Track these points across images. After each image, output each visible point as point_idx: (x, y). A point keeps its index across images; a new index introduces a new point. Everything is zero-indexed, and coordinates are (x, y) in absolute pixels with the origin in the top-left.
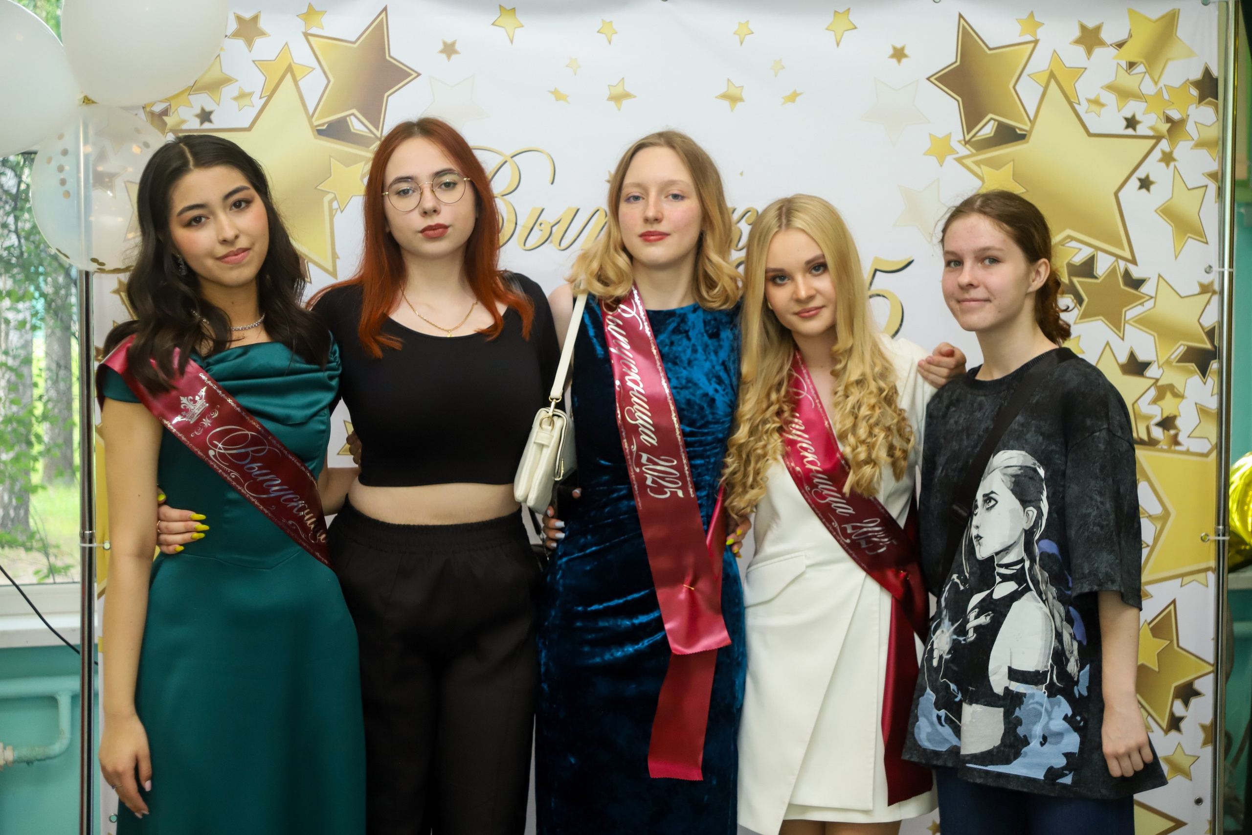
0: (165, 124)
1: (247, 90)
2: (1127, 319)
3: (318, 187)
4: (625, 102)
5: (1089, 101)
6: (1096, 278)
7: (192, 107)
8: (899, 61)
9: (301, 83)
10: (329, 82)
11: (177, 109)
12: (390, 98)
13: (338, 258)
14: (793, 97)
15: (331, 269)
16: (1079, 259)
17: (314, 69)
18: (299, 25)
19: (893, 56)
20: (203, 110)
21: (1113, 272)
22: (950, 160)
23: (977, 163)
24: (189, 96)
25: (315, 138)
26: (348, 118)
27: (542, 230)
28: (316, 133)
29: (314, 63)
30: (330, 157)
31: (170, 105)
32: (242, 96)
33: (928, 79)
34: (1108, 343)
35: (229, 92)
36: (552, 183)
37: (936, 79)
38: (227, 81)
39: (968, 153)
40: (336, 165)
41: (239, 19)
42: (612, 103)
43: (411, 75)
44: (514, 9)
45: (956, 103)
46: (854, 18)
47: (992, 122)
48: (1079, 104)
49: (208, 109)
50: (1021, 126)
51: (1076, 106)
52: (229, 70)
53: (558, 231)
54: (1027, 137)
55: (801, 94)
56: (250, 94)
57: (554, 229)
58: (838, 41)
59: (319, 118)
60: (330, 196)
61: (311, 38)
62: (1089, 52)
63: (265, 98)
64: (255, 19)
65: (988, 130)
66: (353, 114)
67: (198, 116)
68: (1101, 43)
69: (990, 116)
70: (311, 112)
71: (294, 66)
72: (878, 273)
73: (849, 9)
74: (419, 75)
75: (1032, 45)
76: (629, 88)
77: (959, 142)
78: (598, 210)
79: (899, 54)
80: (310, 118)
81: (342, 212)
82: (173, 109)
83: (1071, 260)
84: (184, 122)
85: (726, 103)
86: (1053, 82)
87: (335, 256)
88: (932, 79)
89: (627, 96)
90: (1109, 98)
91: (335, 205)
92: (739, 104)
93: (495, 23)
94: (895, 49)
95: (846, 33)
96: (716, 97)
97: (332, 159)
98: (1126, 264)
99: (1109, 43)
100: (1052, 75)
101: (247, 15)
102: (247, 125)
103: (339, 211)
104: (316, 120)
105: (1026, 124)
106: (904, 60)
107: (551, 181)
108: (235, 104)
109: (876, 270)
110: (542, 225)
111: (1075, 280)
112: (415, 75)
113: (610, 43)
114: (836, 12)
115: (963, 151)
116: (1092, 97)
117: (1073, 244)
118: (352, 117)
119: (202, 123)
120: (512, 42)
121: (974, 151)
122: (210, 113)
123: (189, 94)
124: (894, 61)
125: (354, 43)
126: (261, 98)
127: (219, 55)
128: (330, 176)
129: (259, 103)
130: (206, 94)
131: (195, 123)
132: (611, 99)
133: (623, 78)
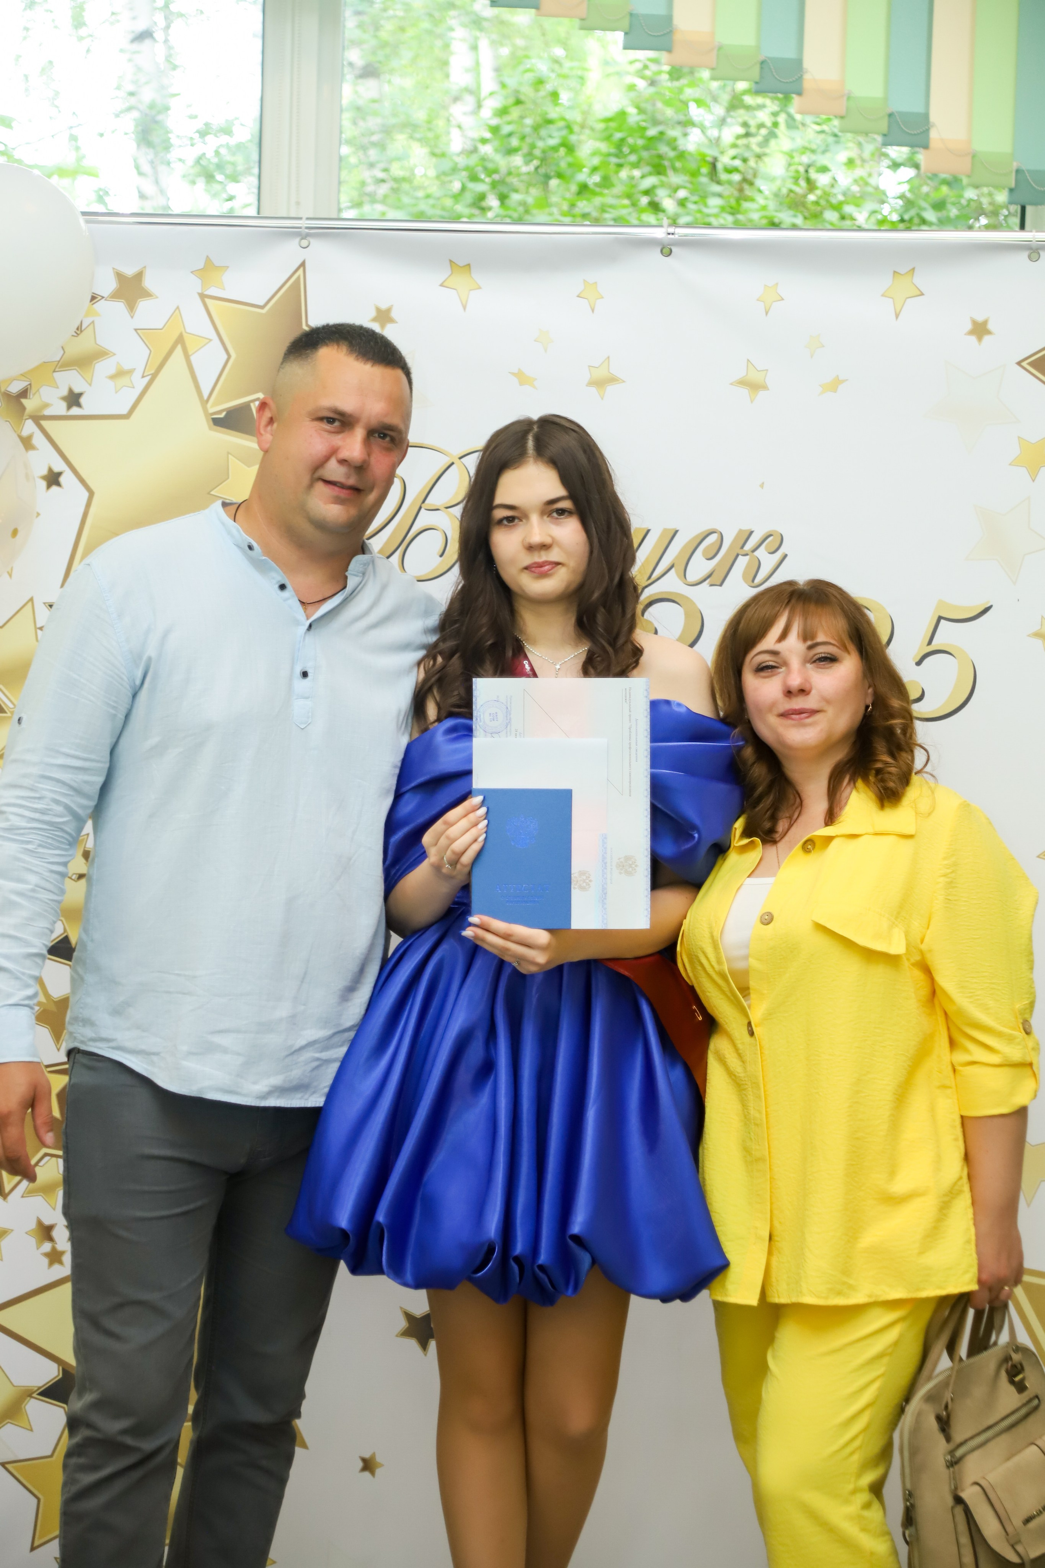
0: (24, 408)
1: (127, 367)
3: (212, 493)
4: (610, 389)
7: (58, 388)
8: (980, 339)
9: (192, 358)
10: (229, 357)
11: (38, 390)
14: (835, 385)
17: (211, 340)
18: (194, 285)
19: (971, 333)
20: (71, 391)
24: (55, 374)
25: (210, 429)
28: (211, 423)
29: (211, 333)
30: (228, 453)
31: (30, 384)
32: (121, 374)
33: (1019, 363)
35: (103, 368)
37: (1030, 364)
38: (101, 354)
40: (233, 464)
41: (120, 276)
42: (593, 390)
44: (469, 265)
46: (919, 280)
49: (77, 390)
52: (105, 341)
55: (844, 381)
56: (130, 372)
58: (898, 311)
59: (216, 404)
61: (207, 301)
63: (149, 377)
64: (139, 276)
67: (64, 399)
70: (206, 396)
71: (186, 337)
72: (942, 621)
73: (914, 269)
76: (616, 371)
79: (980, 330)
80: (204, 402)
82: (34, 390)
84: (46, 406)
85: (744, 392)
88: (1024, 364)
89: (614, 379)
92: (762, 394)
93: (445, 284)
94: (974, 323)
95: (908, 300)
96: (731, 384)
97: (230, 456)
101: (130, 271)
102: (125, 412)
104: (213, 406)
106: (986, 338)
108: (111, 383)
109: (940, 618)
113: (593, 311)
114: (895, 272)
119: (69, 407)
120: (465, 308)
122: (80, 395)
123: (54, 371)
124: (973, 339)
125: (262, 307)
126: (143, 377)
127: (93, 322)
128: (228, 478)
129: (141, 384)
130: (75, 371)
131: (60, 408)
132: (592, 383)
133: (609, 357)
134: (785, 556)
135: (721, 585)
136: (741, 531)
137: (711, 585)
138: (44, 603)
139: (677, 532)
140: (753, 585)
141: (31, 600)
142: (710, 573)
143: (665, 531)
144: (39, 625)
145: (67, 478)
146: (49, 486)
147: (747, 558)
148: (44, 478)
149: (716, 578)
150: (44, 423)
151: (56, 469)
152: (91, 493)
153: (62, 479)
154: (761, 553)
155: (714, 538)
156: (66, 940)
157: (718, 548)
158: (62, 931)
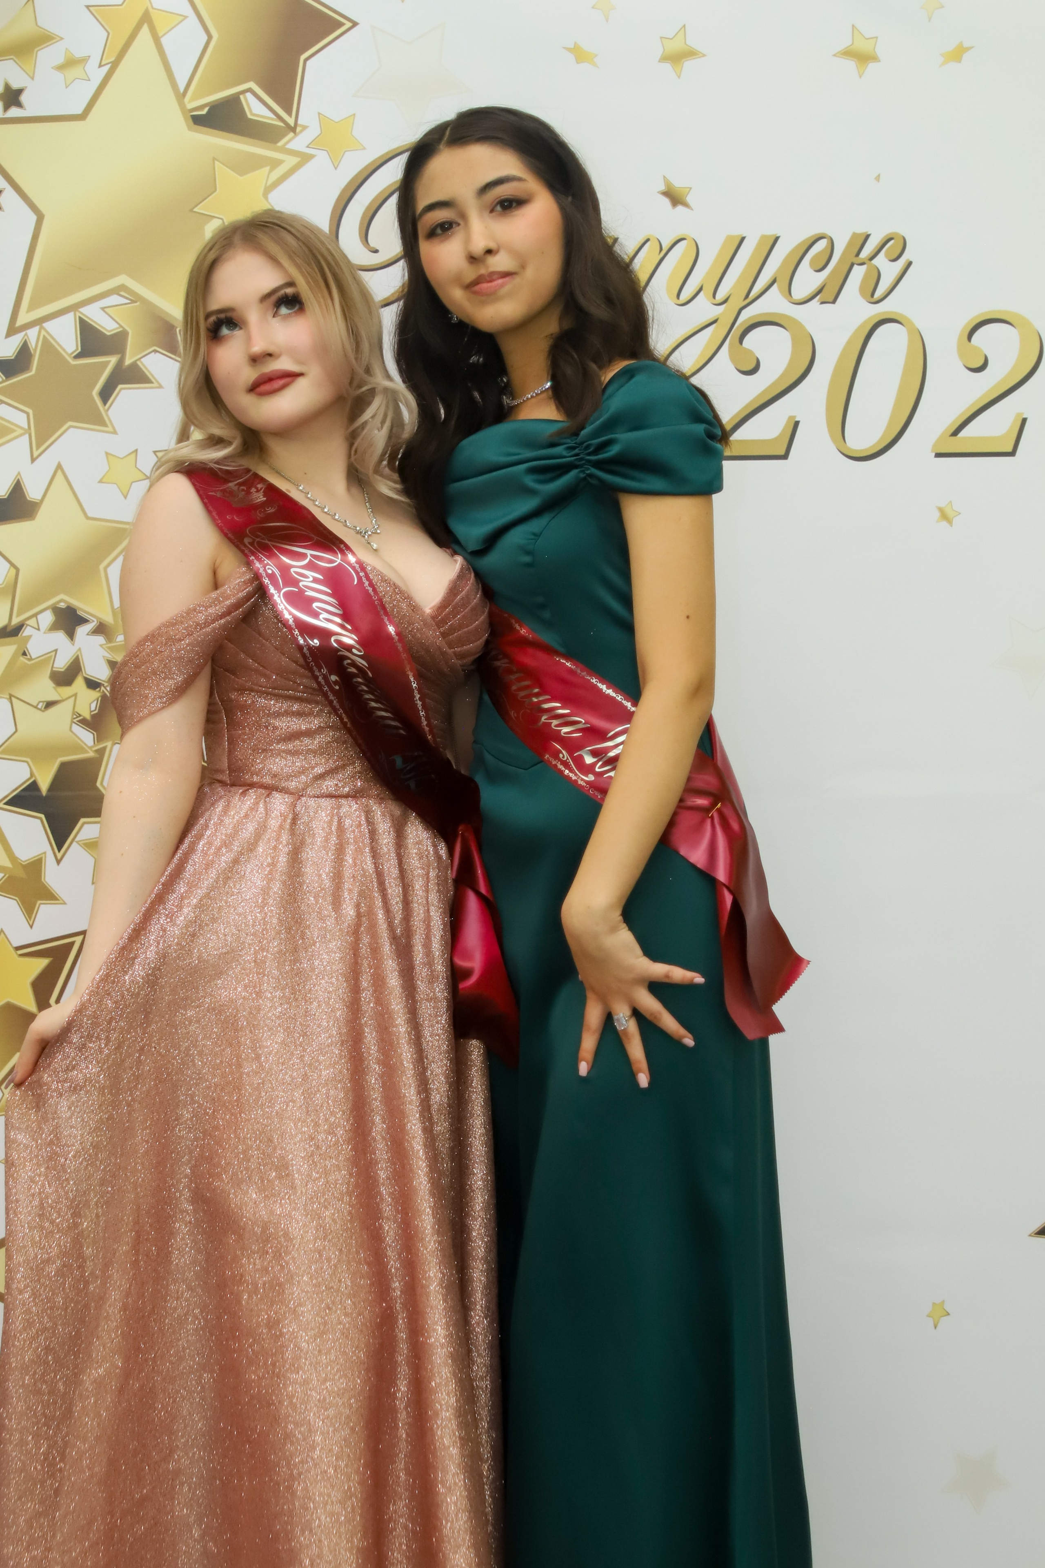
1: (78, 54)
3: (196, 210)
4: (689, 65)
9: (164, 41)
10: (210, 37)
12: (308, 63)
14: (958, 53)
17: (186, 17)
20: (7, 87)
25: (190, 129)
26: (242, 97)
28: (190, 121)
29: (185, 8)
30: (214, 159)
32: (70, 63)
35: (48, 57)
38: (45, 39)
40: (224, 174)
42: (667, 66)
43: (341, 25)
49: (15, 86)
52: (48, 22)
55: (968, 49)
56: (84, 60)
59: (195, 98)
63: (108, 67)
66: (250, 90)
67: (1, 97)
70: (182, 88)
71: (154, 14)
74: (355, 24)
76: (693, 42)
78: (648, 240)
80: (181, 96)
85: (850, 65)
89: (691, 54)
92: (872, 66)
96: (835, 55)
97: (216, 163)
102: (79, 111)
104: (192, 100)
108: (59, 76)
112: (348, 25)
118: (249, 95)
119: (6, 108)
122: (20, 91)
126: (100, 66)
127: (32, 0)
128: (216, 190)
129: (98, 75)
130: (12, 61)
132: (665, 59)
133: (684, 26)
134: (910, 264)
135: (834, 302)
136: (855, 236)
137: (822, 303)
139: (777, 237)
140: (873, 300)
142: (820, 288)
143: (763, 238)
145: (8, 198)
147: (864, 267)
149: (828, 294)
152: (40, 216)
153: (2, 200)
154: (881, 261)
155: (821, 245)
156: (33, 786)
157: (827, 257)
158: (29, 776)
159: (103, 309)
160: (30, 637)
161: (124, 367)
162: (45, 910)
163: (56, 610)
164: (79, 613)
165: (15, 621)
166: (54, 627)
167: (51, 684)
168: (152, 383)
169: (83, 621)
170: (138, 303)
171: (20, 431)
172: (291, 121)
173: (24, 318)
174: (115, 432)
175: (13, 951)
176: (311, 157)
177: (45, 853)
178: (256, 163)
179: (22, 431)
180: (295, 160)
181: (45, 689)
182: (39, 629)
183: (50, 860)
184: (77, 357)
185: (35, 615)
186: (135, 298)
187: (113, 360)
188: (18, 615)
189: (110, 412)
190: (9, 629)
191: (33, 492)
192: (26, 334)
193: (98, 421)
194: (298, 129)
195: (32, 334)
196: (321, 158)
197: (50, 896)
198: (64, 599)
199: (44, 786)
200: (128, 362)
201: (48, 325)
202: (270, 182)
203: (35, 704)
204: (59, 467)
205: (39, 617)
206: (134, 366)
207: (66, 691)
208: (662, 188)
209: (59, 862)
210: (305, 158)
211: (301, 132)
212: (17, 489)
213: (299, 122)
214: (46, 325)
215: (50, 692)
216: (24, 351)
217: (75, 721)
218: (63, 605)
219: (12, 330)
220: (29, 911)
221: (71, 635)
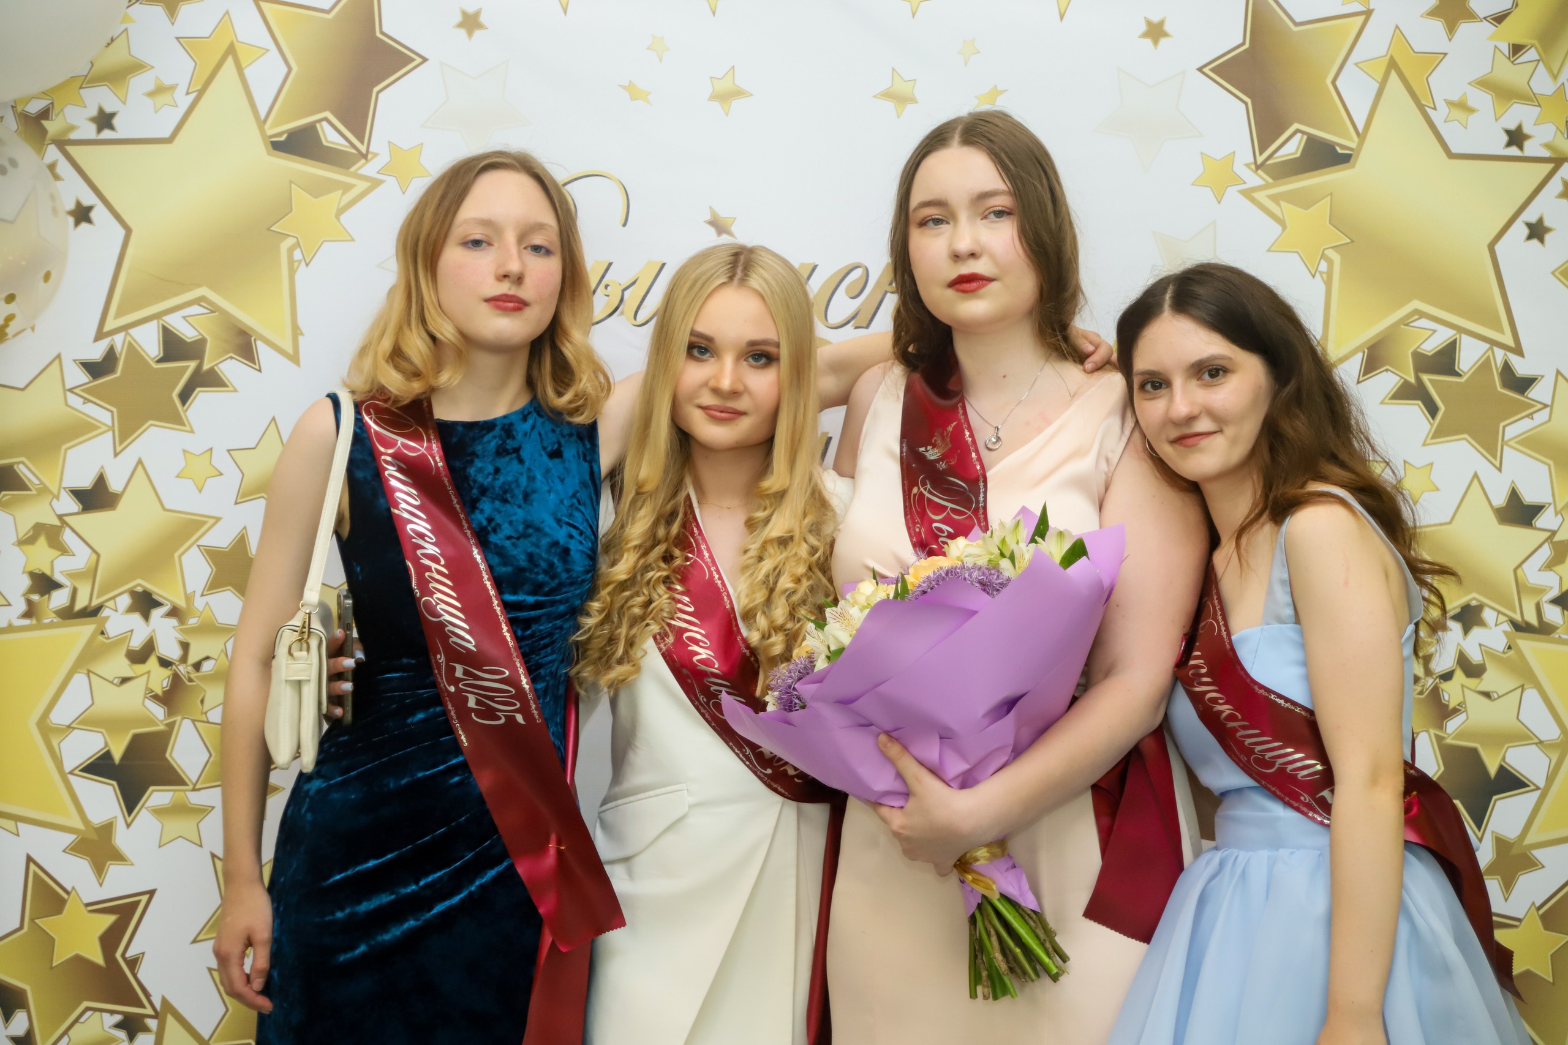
0: (44, 131)
1: (167, 82)
2: (1506, 438)
3: (272, 228)
4: (736, 104)
5: (1450, 104)
6: (1458, 375)
7: (86, 107)
8: (1156, 42)
9: (247, 72)
10: (290, 69)
11: (62, 110)
12: (381, 95)
13: (302, 334)
14: (993, 96)
15: (290, 350)
16: (1431, 346)
17: (268, 50)
19: (1146, 35)
20: (101, 111)
21: (1485, 366)
22: (1232, 194)
23: (1275, 198)
24: (82, 91)
25: (269, 154)
26: (318, 125)
27: (608, 296)
28: (270, 146)
29: (267, 42)
30: (291, 182)
31: (52, 103)
32: (160, 90)
33: (1200, 70)
34: (1476, 476)
35: (139, 84)
36: (624, 225)
37: (1212, 70)
39: (1261, 182)
40: (299, 196)
42: (716, 105)
43: (413, 60)
45: (1243, 106)
47: (1299, 135)
48: (1435, 109)
49: (108, 109)
50: (1345, 141)
51: (1429, 111)
52: (140, 52)
53: (632, 297)
54: (1352, 159)
55: (1003, 92)
56: (172, 88)
57: (626, 293)
58: (1062, 12)
59: (275, 125)
60: (290, 242)
61: (263, 5)
62: (1451, 29)
63: (195, 94)
65: (1292, 148)
66: (326, 119)
67: (93, 120)
68: (1471, 16)
69: (1296, 126)
70: (263, 115)
71: (238, 47)
74: (425, 60)
75: (1362, 18)
76: (741, 82)
77: (1248, 165)
79: (1155, 32)
80: (261, 123)
81: (307, 265)
82: (56, 110)
83: (1418, 347)
84: (72, 128)
85: (889, 106)
86: (1393, 74)
87: (296, 332)
88: (1206, 70)
89: (739, 93)
90: (1482, 100)
91: (297, 255)
92: (910, 107)
94: (1149, 23)
96: (875, 97)
97: (293, 186)
98: (1505, 354)
99: (1482, 16)
100: (1392, 65)
102: (166, 134)
103: (303, 264)
104: (272, 126)
105: (1351, 139)
106: (1163, 41)
107: (623, 222)
108: (148, 101)
110: (609, 288)
111: (1425, 378)
112: (419, 60)
113: (714, 14)
115: (1254, 179)
116: (1455, 98)
117: (1424, 323)
118: (325, 124)
119: (100, 130)
120: (565, 12)
121: (1270, 180)
122: (112, 115)
123: (81, 88)
124: (1148, 42)
125: (328, 12)
126: (188, 93)
127: (126, 29)
128: (291, 211)
129: (185, 102)
130: (106, 87)
131: (89, 131)
132: (714, 97)
133: (733, 67)
135: (867, 327)
137: (857, 328)
138: (75, 361)
139: (815, 267)
141: (59, 357)
142: (855, 314)
144: (68, 387)
145: (99, 213)
146: (77, 223)
148: (71, 213)
149: (863, 318)
150: (71, 149)
151: (86, 203)
152: (128, 231)
153: (93, 215)
155: (857, 274)
156: (107, 756)
157: (862, 285)
158: (103, 745)
159: (184, 318)
160: (107, 618)
161: (202, 372)
162: (114, 870)
163: (133, 593)
164: (155, 597)
165: (95, 602)
166: (131, 609)
167: (126, 662)
168: (227, 386)
169: (158, 604)
170: (217, 313)
171: (104, 428)
172: (363, 149)
173: (109, 326)
174: (192, 432)
175: (83, 907)
176: (382, 182)
177: (116, 817)
178: (331, 187)
179: (107, 428)
180: (365, 185)
181: (119, 665)
182: (116, 611)
183: (120, 824)
184: (159, 361)
185: (114, 598)
186: (214, 308)
187: (192, 365)
188: (98, 597)
189: (188, 413)
190: (89, 610)
191: (115, 484)
192: (113, 340)
193: (177, 420)
194: (370, 156)
195: (118, 340)
196: (390, 184)
197: (119, 857)
198: (141, 584)
199: (117, 755)
200: (206, 367)
201: (132, 331)
202: (343, 203)
203: (111, 679)
204: (140, 462)
205: (117, 599)
206: (212, 371)
207: (140, 668)
208: (708, 217)
209: (128, 826)
210: (375, 183)
211: (372, 158)
212: (101, 481)
213: (371, 149)
214: (131, 331)
215: (124, 668)
216: (111, 357)
217: (148, 696)
218: (139, 589)
219: (100, 335)
220: (99, 870)
221: (146, 616)
